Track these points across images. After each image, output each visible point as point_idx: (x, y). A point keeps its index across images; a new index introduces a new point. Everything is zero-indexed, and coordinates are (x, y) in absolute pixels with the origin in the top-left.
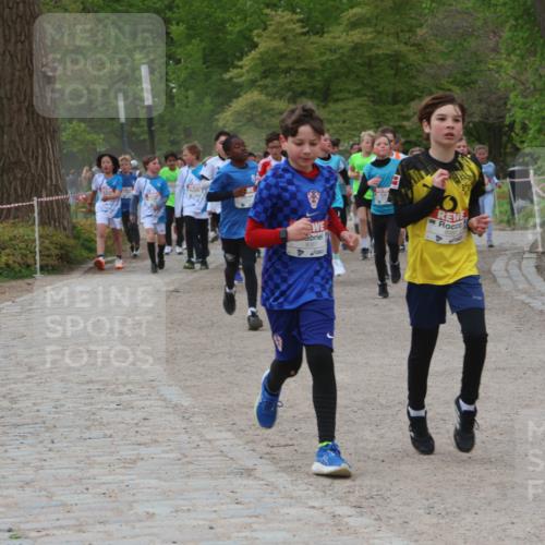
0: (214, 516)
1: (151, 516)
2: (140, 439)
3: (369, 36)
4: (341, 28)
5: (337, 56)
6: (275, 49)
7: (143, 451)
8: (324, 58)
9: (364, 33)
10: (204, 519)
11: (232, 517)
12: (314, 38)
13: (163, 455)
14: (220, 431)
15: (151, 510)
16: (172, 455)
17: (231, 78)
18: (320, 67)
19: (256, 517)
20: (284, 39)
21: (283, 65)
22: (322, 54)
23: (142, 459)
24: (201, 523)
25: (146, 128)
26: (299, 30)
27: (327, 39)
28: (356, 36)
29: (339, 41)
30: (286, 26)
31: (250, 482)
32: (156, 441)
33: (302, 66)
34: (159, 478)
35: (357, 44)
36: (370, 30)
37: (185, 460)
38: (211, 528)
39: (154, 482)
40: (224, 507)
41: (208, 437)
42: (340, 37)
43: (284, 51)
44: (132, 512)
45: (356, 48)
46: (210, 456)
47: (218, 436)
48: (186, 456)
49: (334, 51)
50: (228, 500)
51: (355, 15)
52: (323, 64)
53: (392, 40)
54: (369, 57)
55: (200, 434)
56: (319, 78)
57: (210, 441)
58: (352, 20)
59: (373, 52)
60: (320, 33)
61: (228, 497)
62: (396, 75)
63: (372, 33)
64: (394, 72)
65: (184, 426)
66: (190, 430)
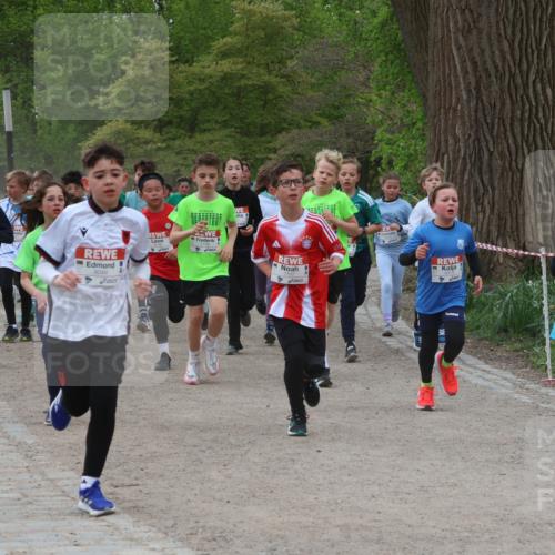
3: (239, 66)
4: (211, 57)
5: (206, 85)
8: (192, 88)
9: (235, 63)
12: (183, 67)
13: (2, 495)
14: (64, 470)
18: (187, 96)
22: (190, 83)
25: (5, 155)
27: (196, 68)
28: (226, 66)
29: (207, 71)
35: (226, 74)
36: (241, 60)
37: (24, 500)
40: (61, 549)
41: (51, 476)
42: (210, 66)
45: (226, 78)
46: (51, 497)
47: (61, 475)
48: (26, 496)
49: (202, 80)
50: (67, 542)
51: (225, 44)
52: (192, 94)
53: (262, 71)
54: (239, 87)
55: (43, 474)
56: (187, 108)
57: (52, 480)
58: (223, 49)
59: (243, 82)
60: (189, 62)
61: (67, 538)
62: (264, 106)
63: (242, 63)
64: (262, 103)
65: (26, 464)
66: (32, 469)
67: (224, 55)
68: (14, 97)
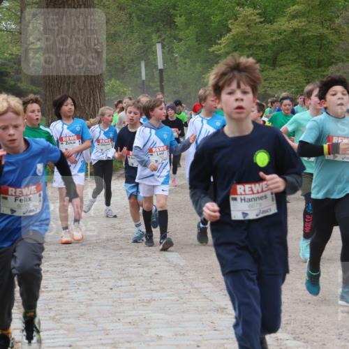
0: (200, 338)
1: (160, 338)
2: (153, 287)
3: (303, 24)
4: (285, 19)
5: (281, 37)
6: (242, 33)
7: (155, 295)
8: (274, 39)
9: (300, 22)
10: (194, 341)
11: (212, 339)
12: (267, 26)
13: (168, 298)
14: (204, 282)
15: (160, 334)
16: (173, 298)
17: (213, 51)
18: (271, 44)
19: (228, 339)
20: (248, 26)
21: (247, 44)
22: (272, 36)
23: (154, 300)
24: (192, 343)
25: (158, 83)
26: (258, 20)
27: (275, 26)
28: (295, 24)
29: (283, 28)
30: (249, 18)
31: (223, 316)
32: (163, 288)
33: (260, 44)
34: (165, 313)
35: (294, 29)
36: (304, 19)
37: (182, 301)
38: (198, 346)
39: (161, 316)
40: (207, 333)
41: (196, 286)
42: (284, 24)
43: (248, 34)
44: (147, 335)
45: (294, 31)
46: (198, 299)
47: (203, 285)
48: (182, 299)
49: (280, 34)
50: (209, 328)
51: (294, 10)
52: (274, 42)
53: (318, 26)
54: (303, 37)
55: (191, 284)
56: (270, 52)
57: (197, 289)
58: (292, 13)
59: (306, 34)
60: (271, 22)
61: (209, 326)
62: (320, 48)
63: (305, 22)
64: (319, 47)
65: (181, 279)
66: (185, 281)
67: (294, 17)
68: (163, 47)
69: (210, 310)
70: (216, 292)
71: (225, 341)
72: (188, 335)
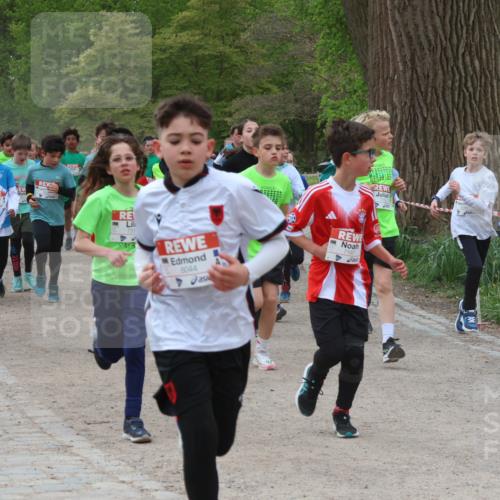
0: (30, 490)
3: (197, 38)
4: (171, 30)
5: (167, 55)
9: (193, 35)
10: (20, 494)
11: (47, 492)
14: (41, 409)
19: (69, 491)
24: (17, 497)
28: (185, 37)
29: (168, 42)
31: (66, 458)
35: (185, 45)
36: (198, 32)
37: (5, 436)
40: (40, 482)
41: (29, 415)
42: (170, 38)
45: (185, 48)
46: (30, 433)
47: (39, 413)
48: (7, 433)
49: (164, 51)
50: (45, 476)
51: (184, 18)
52: (155, 63)
53: (218, 42)
54: (196, 57)
55: (22, 412)
57: (30, 418)
58: (182, 22)
59: (201, 52)
60: (152, 34)
61: (45, 472)
62: (220, 75)
63: (199, 35)
64: (218, 71)
65: (7, 404)
66: (13, 408)
67: (183, 27)
69: (46, 450)
70: (57, 422)
71: (67, 493)
72: (12, 486)
